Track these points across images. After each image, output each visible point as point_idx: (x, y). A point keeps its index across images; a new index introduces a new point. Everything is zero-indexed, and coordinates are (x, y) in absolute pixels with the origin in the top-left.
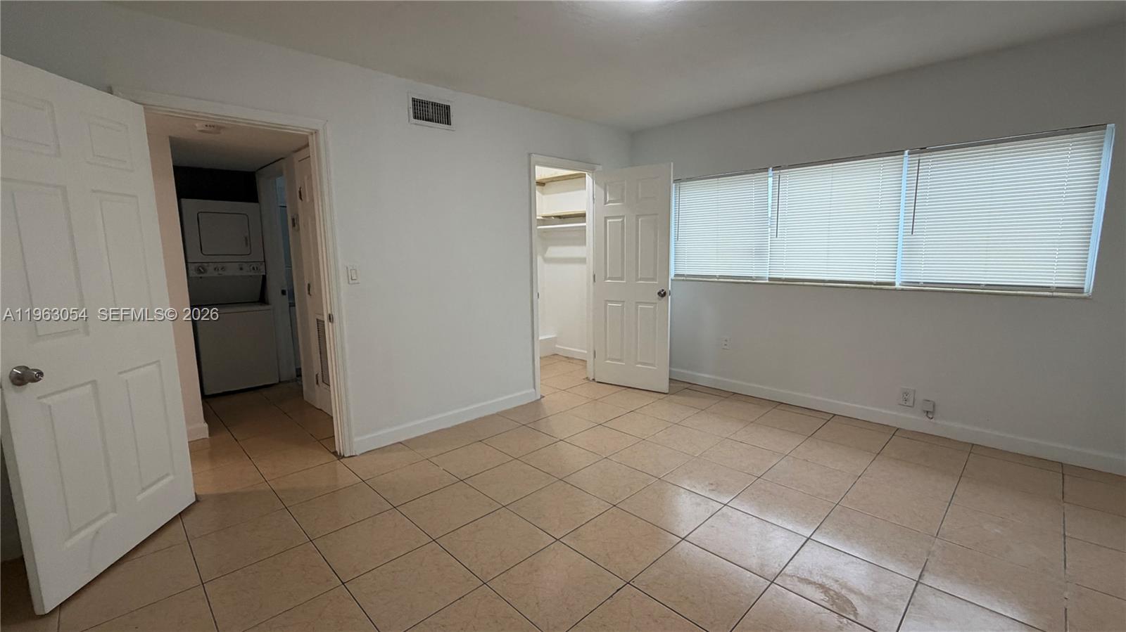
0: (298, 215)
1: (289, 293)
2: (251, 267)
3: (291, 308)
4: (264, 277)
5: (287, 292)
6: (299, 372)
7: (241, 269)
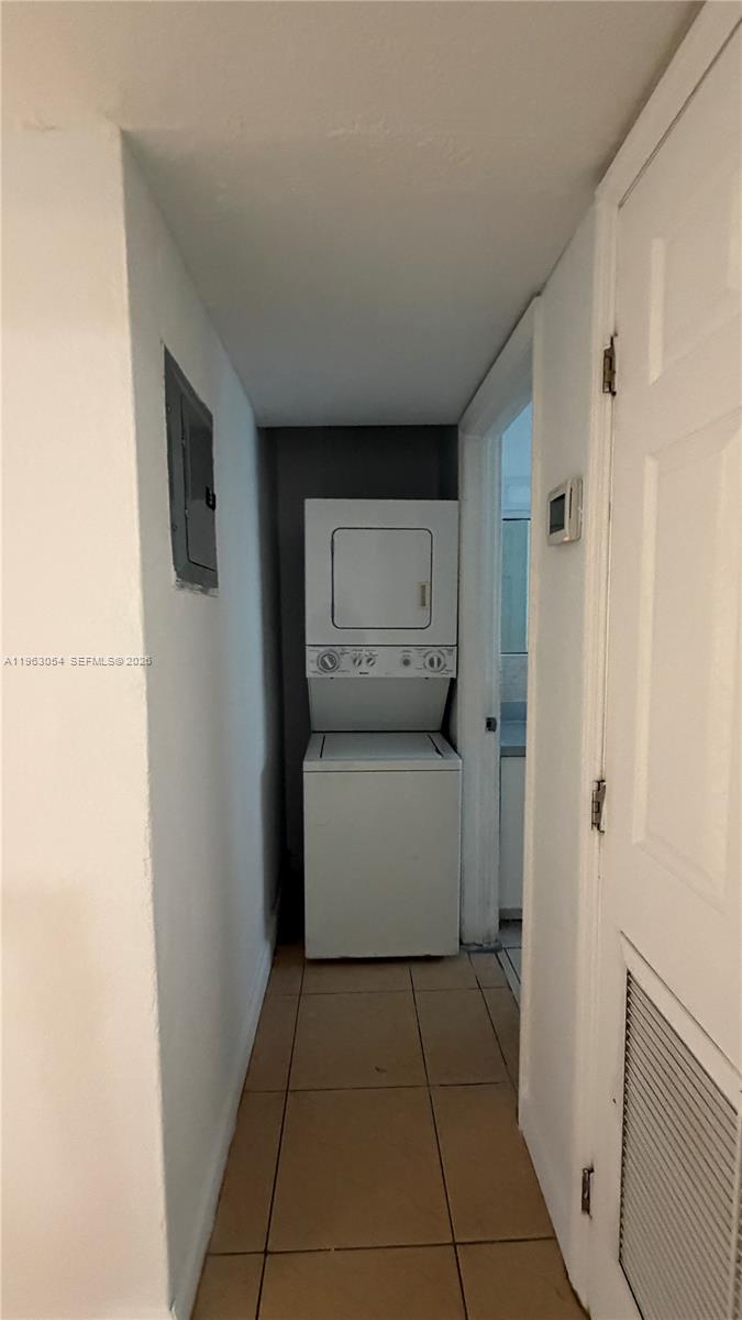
0: (580, 481)
1: (509, 719)
2: (428, 658)
3: (508, 761)
4: (453, 682)
5: (499, 722)
6: (511, 922)
7: (406, 663)
